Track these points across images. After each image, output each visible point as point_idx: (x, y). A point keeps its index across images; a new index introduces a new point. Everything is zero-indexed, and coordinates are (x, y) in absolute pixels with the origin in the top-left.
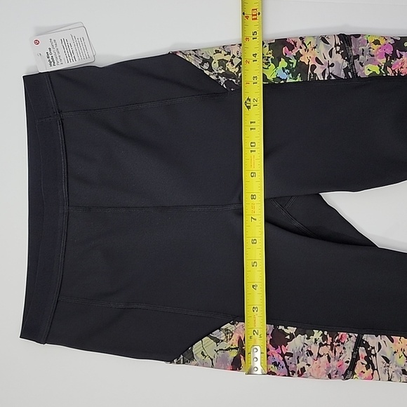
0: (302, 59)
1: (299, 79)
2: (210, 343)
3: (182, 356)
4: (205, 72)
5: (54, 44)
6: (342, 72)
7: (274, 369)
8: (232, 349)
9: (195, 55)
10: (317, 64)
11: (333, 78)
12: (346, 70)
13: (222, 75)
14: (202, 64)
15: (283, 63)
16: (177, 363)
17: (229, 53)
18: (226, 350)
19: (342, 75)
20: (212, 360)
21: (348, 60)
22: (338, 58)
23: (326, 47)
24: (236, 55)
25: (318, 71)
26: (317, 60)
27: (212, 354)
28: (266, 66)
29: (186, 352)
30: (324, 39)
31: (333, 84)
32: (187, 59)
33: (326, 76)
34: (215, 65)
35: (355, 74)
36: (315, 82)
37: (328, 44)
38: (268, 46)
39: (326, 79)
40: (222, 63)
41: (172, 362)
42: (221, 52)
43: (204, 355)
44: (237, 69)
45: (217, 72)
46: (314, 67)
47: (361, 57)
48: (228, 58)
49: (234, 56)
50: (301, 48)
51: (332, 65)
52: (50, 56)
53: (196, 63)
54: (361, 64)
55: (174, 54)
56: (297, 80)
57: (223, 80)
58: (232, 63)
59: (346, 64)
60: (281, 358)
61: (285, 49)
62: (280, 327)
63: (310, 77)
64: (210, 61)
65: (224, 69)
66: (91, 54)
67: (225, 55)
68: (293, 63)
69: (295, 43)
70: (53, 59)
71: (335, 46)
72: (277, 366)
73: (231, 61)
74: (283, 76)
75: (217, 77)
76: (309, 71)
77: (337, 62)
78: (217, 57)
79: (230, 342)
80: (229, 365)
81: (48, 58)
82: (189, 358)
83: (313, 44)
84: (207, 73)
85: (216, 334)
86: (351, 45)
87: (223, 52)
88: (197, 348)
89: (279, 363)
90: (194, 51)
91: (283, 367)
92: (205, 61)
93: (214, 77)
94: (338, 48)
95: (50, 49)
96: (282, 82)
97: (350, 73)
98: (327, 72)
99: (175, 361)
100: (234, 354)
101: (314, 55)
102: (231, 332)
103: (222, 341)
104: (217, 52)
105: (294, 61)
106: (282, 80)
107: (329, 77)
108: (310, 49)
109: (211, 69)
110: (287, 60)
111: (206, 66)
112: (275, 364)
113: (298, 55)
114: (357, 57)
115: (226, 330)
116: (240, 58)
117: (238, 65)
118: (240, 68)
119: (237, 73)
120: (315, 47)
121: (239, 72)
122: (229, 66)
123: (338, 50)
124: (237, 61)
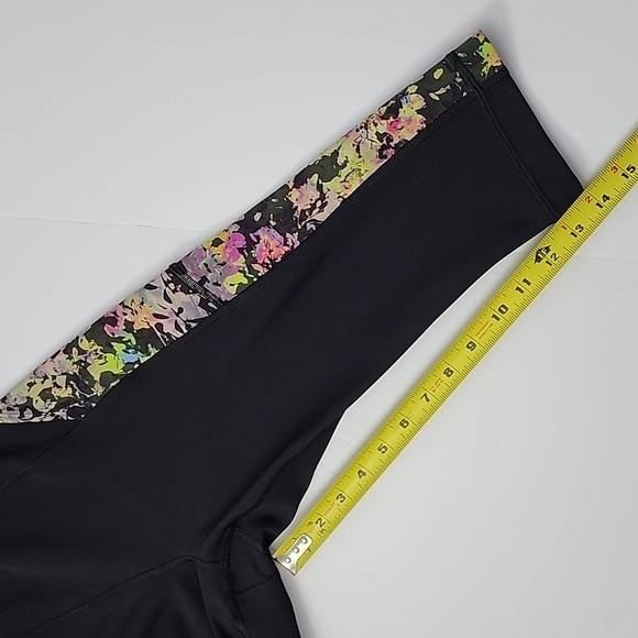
0: (137, 327)
1: (153, 351)
4: (32, 421)
6: (200, 310)
9: (9, 409)
10: (160, 321)
11: (193, 325)
12: (203, 304)
13: (57, 408)
14: (22, 416)
15: (119, 347)
17: (46, 377)
19: (203, 314)
21: (195, 292)
22: (180, 298)
23: (156, 294)
24: (55, 374)
25: (169, 327)
26: (156, 315)
28: (103, 361)
30: (149, 287)
31: (198, 333)
33: (183, 328)
34: (39, 405)
35: (218, 301)
36: (173, 342)
37: (156, 288)
38: (84, 338)
39: (185, 331)
40: (45, 395)
42: (35, 383)
44: (69, 389)
45: (47, 411)
46: (160, 327)
47: (209, 276)
48: (49, 383)
49: (54, 377)
50: (125, 314)
51: (181, 310)
53: (14, 419)
54: (216, 284)
56: (152, 354)
57: (62, 413)
58: (58, 387)
59: (197, 298)
61: (107, 328)
63: (165, 340)
64: (29, 404)
65: (53, 400)
67: (43, 382)
68: (130, 341)
69: (115, 313)
71: (167, 286)
73: (55, 385)
74: (132, 358)
75: (53, 415)
76: (159, 334)
77: (182, 303)
78: (34, 393)
83: (138, 300)
84: (36, 420)
86: (185, 272)
87: (39, 381)
90: (3, 400)
92: (22, 408)
93: (49, 419)
94: (172, 286)
96: (136, 366)
97: (210, 304)
98: (180, 322)
101: (148, 313)
104: (30, 385)
105: (129, 336)
106: (134, 364)
107: (188, 327)
108: (138, 309)
109: (37, 413)
110: (120, 340)
111: (28, 414)
113: (129, 326)
114: (204, 279)
116: (62, 374)
117: (67, 384)
118: (72, 386)
119: (73, 394)
120: (142, 303)
121: (74, 390)
122: (56, 392)
123: (173, 288)
124: (62, 380)
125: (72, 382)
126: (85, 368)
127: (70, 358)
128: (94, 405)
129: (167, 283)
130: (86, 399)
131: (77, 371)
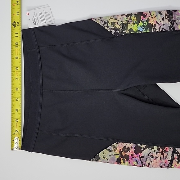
0: (150, 22)
1: (148, 31)
2: (107, 152)
3: (94, 158)
4: (105, 28)
5: (36, 15)
6: (168, 28)
7: (136, 164)
8: (117, 154)
9: (101, 20)
10: (156, 24)
11: (164, 31)
12: (170, 27)
13: (113, 29)
15: (141, 24)
16: (92, 161)
17: (116, 19)
18: (114, 155)
19: (168, 29)
20: (108, 159)
21: (171, 22)
22: (166, 22)
23: (161, 16)
24: (119, 20)
25: (157, 27)
26: (157, 22)
27: (108, 157)
28: (133, 25)
29: (96, 156)
30: (160, 13)
31: (164, 33)
32: (97, 22)
33: (161, 29)
34: (110, 25)
35: (174, 29)
36: (155, 32)
37: (162, 15)
38: (134, 16)
39: (161, 31)
40: (113, 24)
41: (90, 160)
42: (112, 19)
43: (104, 157)
44: (120, 26)
45: (110, 28)
46: (155, 25)
47: (177, 21)
48: (116, 21)
49: (118, 21)
50: (149, 16)
51: (164, 25)
52: (34, 20)
53: (101, 24)
54: (177, 24)
55: (91, 19)
56: (147, 32)
57: (113, 31)
58: (118, 24)
59: (170, 24)
60: (139, 159)
61: (142, 17)
62: (139, 145)
63: (153, 30)
64: (107, 23)
65: (114, 26)
66: (52, 20)
67: (114, 20)
68: (145, 24)
69: (147, 14)
70: (35, 22)
71: (165, 16)
72: (137, 162)
73: (117, 23)
74: (141, 29)
75: (111, 30)
76: (153, 27)
77: (166, 23)
78: (111, 21)
79: (116, 151)
80: (115, 162)
81: (33, 21)
82: (98, 159)
83: (155, 15)
84: (106, 28)
85: (110, 148)
86: (172, 16)
87: (114, 19)
88: (101, 154)
89: (138, 161)
90: (100, 18)
91: (140, 163)
92: (105, 23)
93: (109, 30)
94: (167, 17)
95: (34, 17)
96: (140, 32)
97: (172, 28)
98: (161, 28)
99: (91, 160)
100: (118, 157)
101: (155, 20)
102: (116, 147)
103: (112, 151)
104: (111, 18)
105: (146, 23)
106: (140, 31)
107: (162, 30)
108: (153, 17)
109: (108, 27)
110: (143, 22)
111: (106, 25)
112: (136, 161)
113: (148, 20)
114: (175, 21)
115: (114, 146)
116: (121, 21)
117: (120, 24)
118: (121, 26)
119: (120, 28)
120: (156, 16)
121: (121, 28)
122: (116, 25)
123: (166, 18)
124: (120, 23)
125: (122, 25)
126: (128, 24)
127: (126, 18)
128: (123, 35)
129: (166, 15)
130: (122, 32)
131: (125, 23)
